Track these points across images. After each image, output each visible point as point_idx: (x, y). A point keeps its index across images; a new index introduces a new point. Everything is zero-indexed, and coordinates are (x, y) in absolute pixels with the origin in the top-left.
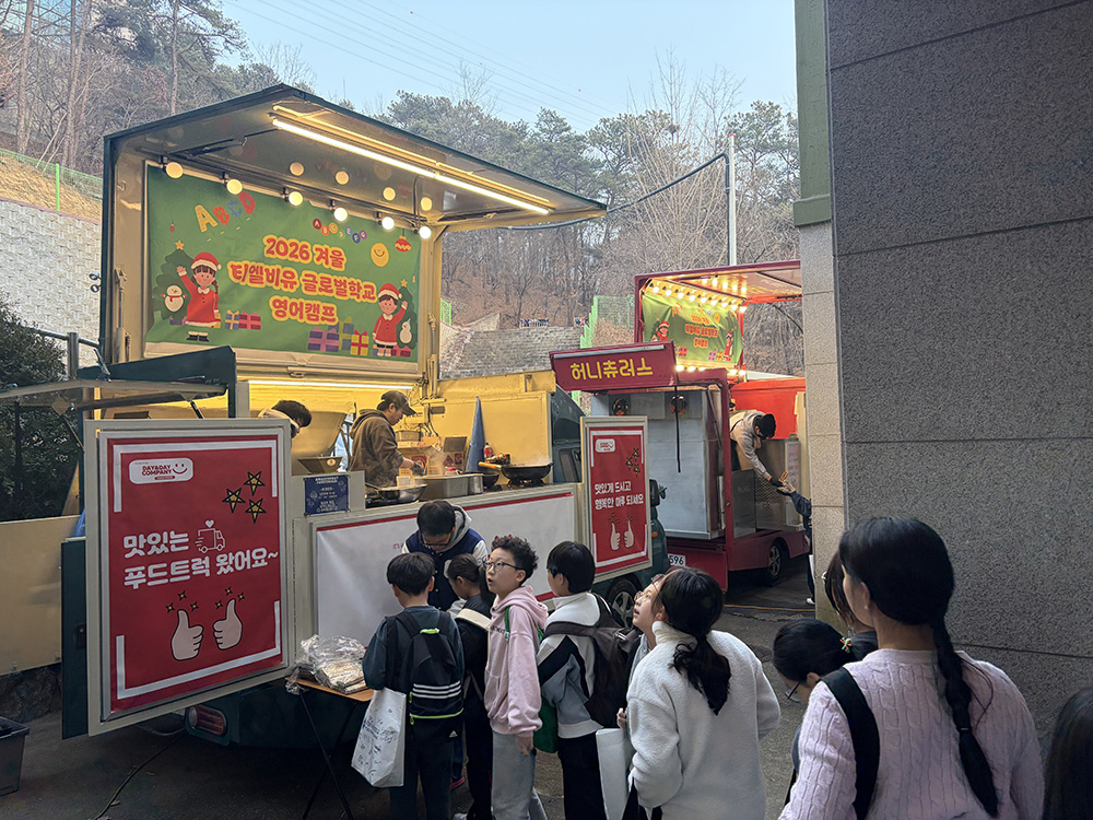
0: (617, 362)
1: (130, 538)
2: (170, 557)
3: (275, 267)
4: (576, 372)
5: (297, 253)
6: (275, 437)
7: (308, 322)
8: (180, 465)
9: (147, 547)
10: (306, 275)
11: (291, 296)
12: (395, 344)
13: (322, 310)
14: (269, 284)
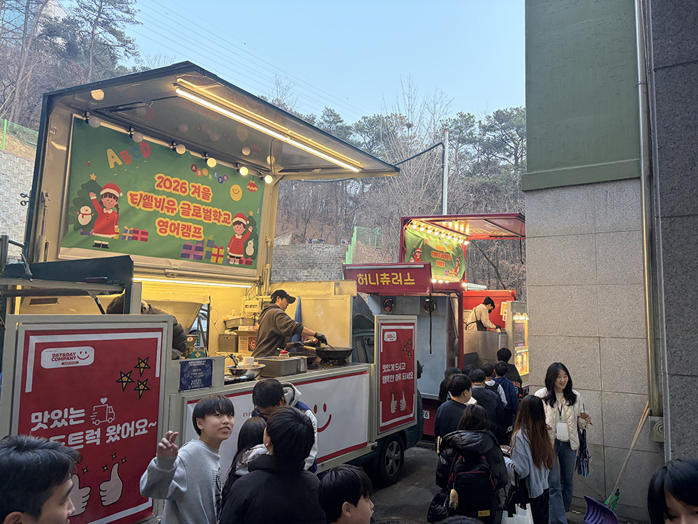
0: (390, 274)
1: (36, 414)
2: (68, 430)
3: (162, 197)
4: (361, 280)
5: (179, 188)
6: (161, 330)
7: (182, 237)
8: (84, 353)
9: (51, 421)
10: (183, 204)
11: (171, 218)
12: (242, 256)
13: (193, 230)
14: (157, 209)
